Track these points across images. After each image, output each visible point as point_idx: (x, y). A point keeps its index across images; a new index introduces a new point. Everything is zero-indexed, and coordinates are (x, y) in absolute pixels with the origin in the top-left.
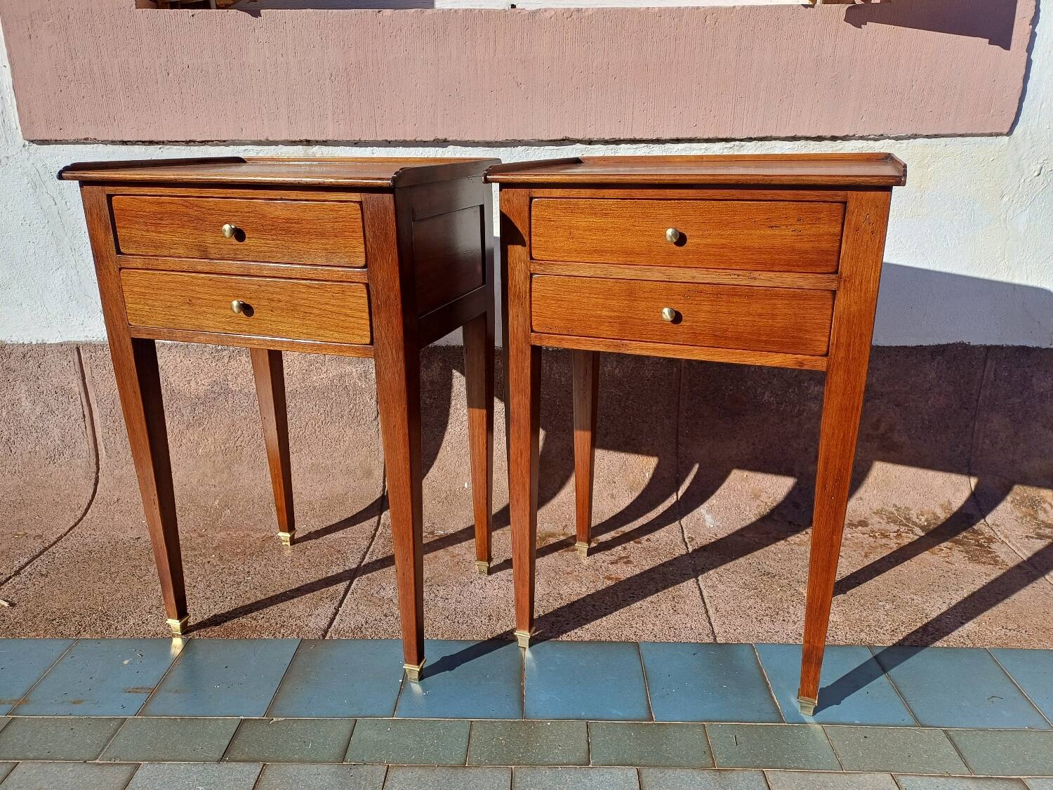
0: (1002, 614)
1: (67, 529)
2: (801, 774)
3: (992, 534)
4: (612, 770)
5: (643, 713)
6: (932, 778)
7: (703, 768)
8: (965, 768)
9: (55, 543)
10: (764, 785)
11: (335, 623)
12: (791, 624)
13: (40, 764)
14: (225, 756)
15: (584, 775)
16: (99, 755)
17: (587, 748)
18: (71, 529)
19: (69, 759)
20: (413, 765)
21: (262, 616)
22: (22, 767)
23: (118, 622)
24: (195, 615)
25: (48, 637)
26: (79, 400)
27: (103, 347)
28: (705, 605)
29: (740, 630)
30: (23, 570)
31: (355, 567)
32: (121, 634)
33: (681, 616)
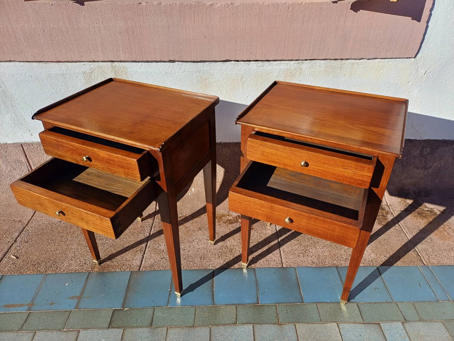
0: (385, 250)
2: (308, 325)
3: (388, 210)
4: (244, 326)
5: (256, 301)
6: (350, 324)
7: (275, 324)
8: (362, 319)
9: (27, 224)
10: (295, 330)
11: (143, 263)
12: (310, 257)
13: (44, 332)
14: (110, 326)
15: (235, 328)
16: (64, 327)
17: (236, 317)
18: (32, 217)
19: (55, 329)
20: (176, 327)
21: (115, 260)
22: (38, 333)
23: (60, 265)
24: (89, 261)
25: (35, 273)
26: (26, 164)
27: (32, 144)
28: (280, 249)
29: (291, 261)
30: (17, 239)
31: (148, 235)
32: (62, 271)
33: (271, 255)
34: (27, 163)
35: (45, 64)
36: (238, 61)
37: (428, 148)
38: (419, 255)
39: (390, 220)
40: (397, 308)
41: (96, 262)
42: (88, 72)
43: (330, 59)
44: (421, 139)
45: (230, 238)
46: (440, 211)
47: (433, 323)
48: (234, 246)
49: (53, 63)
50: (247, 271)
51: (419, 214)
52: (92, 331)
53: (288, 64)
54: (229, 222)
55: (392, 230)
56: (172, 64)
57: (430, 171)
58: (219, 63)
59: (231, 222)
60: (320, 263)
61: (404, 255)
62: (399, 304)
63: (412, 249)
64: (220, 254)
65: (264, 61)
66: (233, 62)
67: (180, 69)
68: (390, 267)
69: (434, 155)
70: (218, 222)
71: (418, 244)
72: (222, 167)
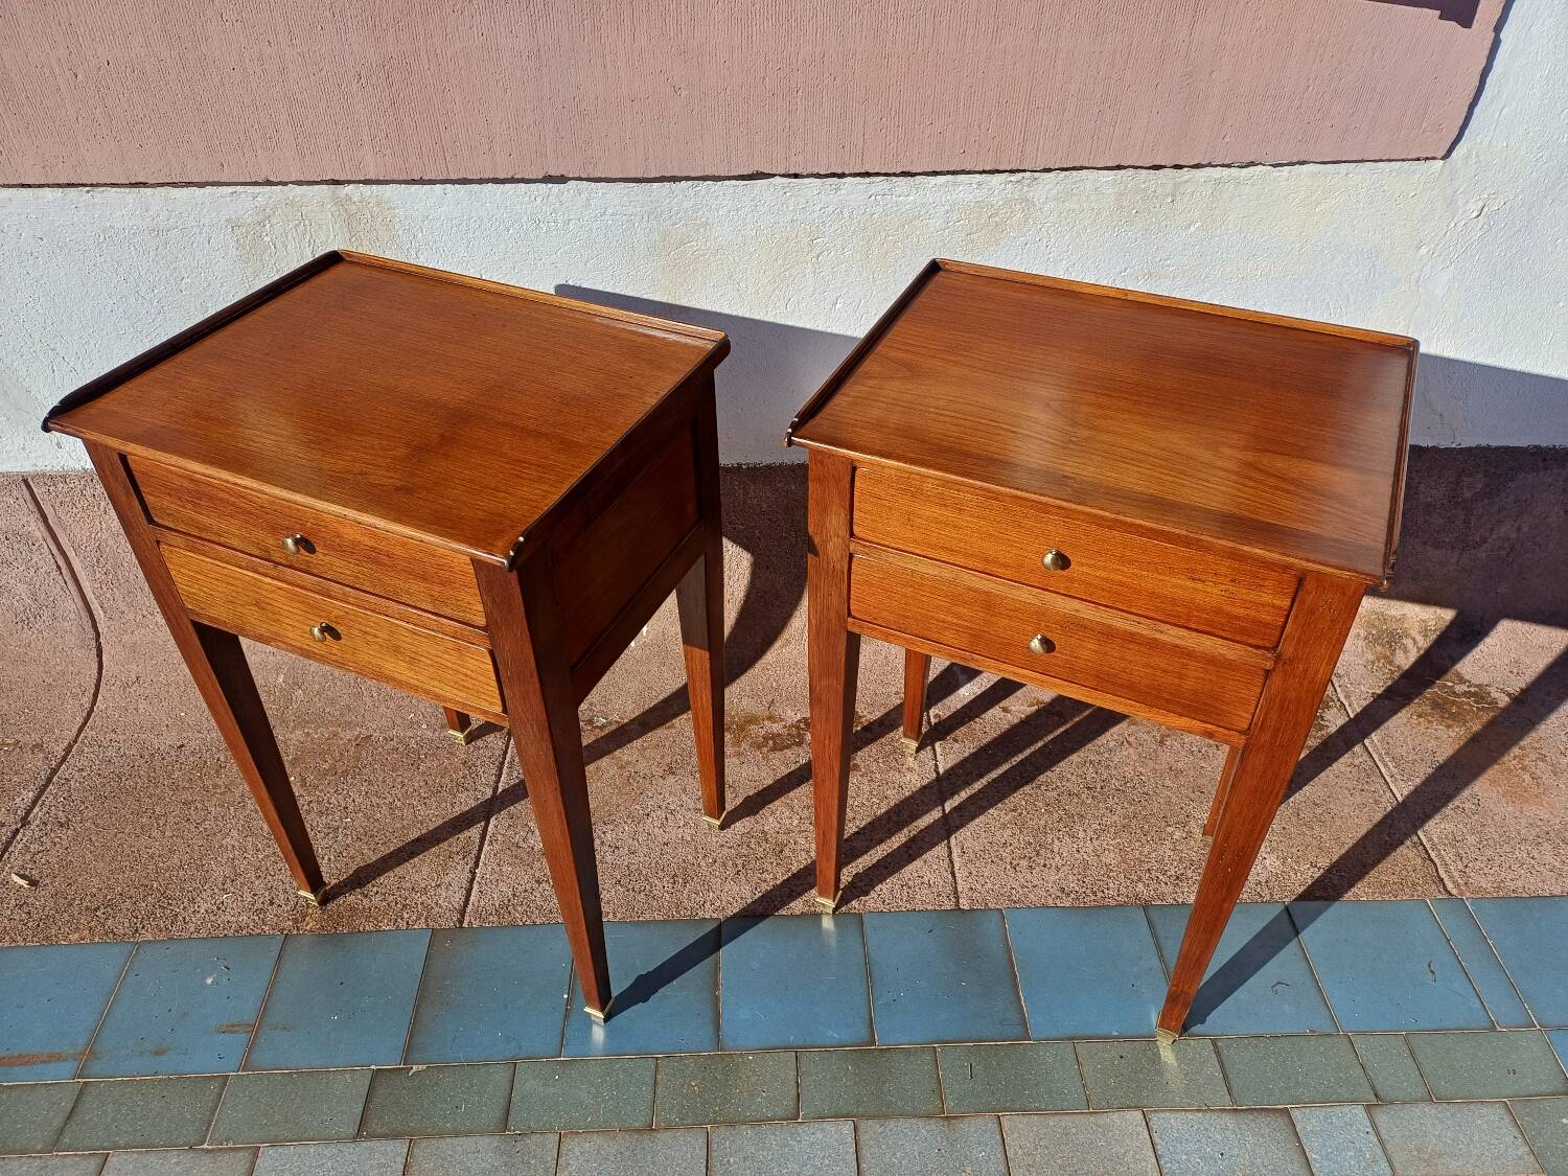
0: (1314, 842)
1: (75, 730)
2: (1042, 1118)
4: (825, 1124)
5: (864, 1034)
6: (1188, 1114)
7: (929, 1117)
8: (1228, 1097)
9: (64, 759)
10: (998, 1137)
11: (472, 898)
12: (1053, 872)
13: (135, 1156)
14: (363, 1130)
15: (792, 1134)
16: (205, 1136)
17: (796, 1094)
18: (80, 730)
19: (172, 1145)
20: (590, 1131)
21: (375, 889)
22: (113, 1161)
23: (185, 908)
24: (285, 892)
25: (97, 940)
26: (46, 546)
27: (64, 478)
28: (949, 842)
29: (989, 885)
30: (32, 816)
31: (489, 792)
32: (192, 930)
33: (918, 863)
34: (50, 541)
35: (88, 192)
36: (796, 176)
37: (1480, 476)
38: (1432, 861)
39: (1333, 729)
40: (1352, 1056)
41: (311, 896)
42: (249, 221)
43: (1136, 168)
44: (1454, 446)
45: (777, 803)
46: (1509, 695)
47: (1472, 1107)
48: (789, 832)
49: (118, 190)
50: (836, 925)
51: (1435, 705)
52: (300, 1150)
53: (979, 184)
54: (771, 742)
55: (1340, 765)
56: (555, 188)
57: (1482, 554)
58: (727, 182)
59: (777, 743)
60: (1088, 891)
61: (1379, 861)
62: (1358, 1042)
63: (1407, 836)
64: (739, 862)
65: (894, 175)
66: (778, 180)
67: (587, 205)
68: (1329, 906)
69: (1496, 500)
70: (733, 745)
71: (1428, 817)
72: (746, 548)
